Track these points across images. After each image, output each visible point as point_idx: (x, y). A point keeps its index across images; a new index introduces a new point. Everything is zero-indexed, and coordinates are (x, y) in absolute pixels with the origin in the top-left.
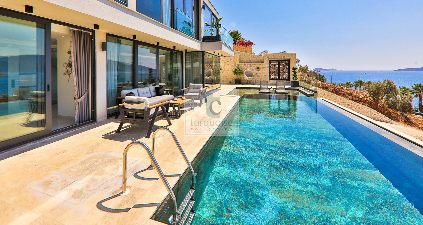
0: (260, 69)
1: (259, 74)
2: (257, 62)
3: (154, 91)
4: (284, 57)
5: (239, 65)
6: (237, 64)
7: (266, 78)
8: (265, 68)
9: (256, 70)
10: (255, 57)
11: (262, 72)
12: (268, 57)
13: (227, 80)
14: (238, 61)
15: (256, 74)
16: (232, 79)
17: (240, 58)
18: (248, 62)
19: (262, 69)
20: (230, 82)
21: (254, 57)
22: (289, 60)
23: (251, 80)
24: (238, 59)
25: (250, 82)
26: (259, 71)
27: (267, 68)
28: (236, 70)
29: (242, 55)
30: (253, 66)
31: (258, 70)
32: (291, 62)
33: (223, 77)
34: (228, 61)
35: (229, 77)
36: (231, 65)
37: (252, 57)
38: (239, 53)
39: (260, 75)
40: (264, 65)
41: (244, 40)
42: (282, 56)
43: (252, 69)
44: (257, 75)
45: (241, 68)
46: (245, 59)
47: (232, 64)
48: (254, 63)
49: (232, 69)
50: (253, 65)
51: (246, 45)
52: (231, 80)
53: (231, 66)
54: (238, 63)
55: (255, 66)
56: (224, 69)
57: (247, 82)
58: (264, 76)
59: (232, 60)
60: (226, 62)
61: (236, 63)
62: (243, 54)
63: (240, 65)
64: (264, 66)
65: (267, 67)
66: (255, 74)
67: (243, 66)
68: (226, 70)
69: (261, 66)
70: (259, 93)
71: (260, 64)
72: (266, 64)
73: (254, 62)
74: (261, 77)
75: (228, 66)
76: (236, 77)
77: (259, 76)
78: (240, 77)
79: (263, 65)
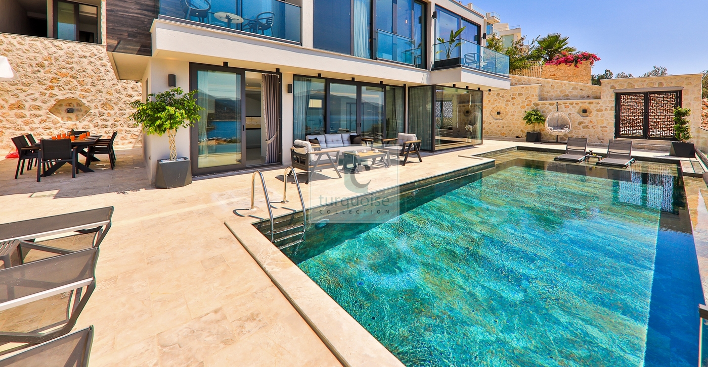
0: (591, 112)
1: (586, 124)
2: (583, 98)
3: (348, 140)
4: (661, 84)
5: (537, 105)
6: (533, 102)
7: (606, 131)
8: (603, 111)
9: (578, 115)
10: (579, 88)
11: (594, 120)
12: (613, 87)
13: (511, 133)
14: (535, 97)
15: (580, 123)
16: (522, 131)
17: (541, 91)
18: (561, 98)
19: (594, 113)
20: (517, 137)
21: (577, 89)
22: (681, 92)
23: (565, 135)
24: (537, 92)
25: (562, 138)
26: (587, 116)
27: (609, 111)
28: (530, 114)
29: (546, 85)
30: (571, 106)
31: (584, 115)
32: (684, 97)
33: (503, 127)
34: (513, 98)
35: (516, 128)
36: (521, 105)
37: (571, 88)
38: (539, 82)
39: (590, 126)
40: (601, 104)
41: (574, 53)
42: (654, 83)
43: (569, 112)
44: (581, 126)
45: (542, 111)
46: (553, 93)
47: (523, 102)
48: (575, 101)
49: (523, 112)
50: (572, 104)
51: (577, 62)
52: (520, 133)
53: (519, 106)
54: (535, 100)
55: (578, 107)
56: (505, 113)
57: (555, 138)
58: (600, 129)
59: (523, 96)
60: (510, 99)
61: (531, 101)
62: (549, 83)
63: (540, 106)
64: (602, 106)
65: (609, 109)
66: (577, 123)
67: (547, 106)
68: (510, 114)
69: (592, 107)
70: (555, 160)
71: (590, 103)
72: (608, 102)
73: (575, 97)
74: (591, 130)
75: (514, 107)
76: (529, 128)
77: (587, 127)
78: (540, 128)
79: (598, 103)
